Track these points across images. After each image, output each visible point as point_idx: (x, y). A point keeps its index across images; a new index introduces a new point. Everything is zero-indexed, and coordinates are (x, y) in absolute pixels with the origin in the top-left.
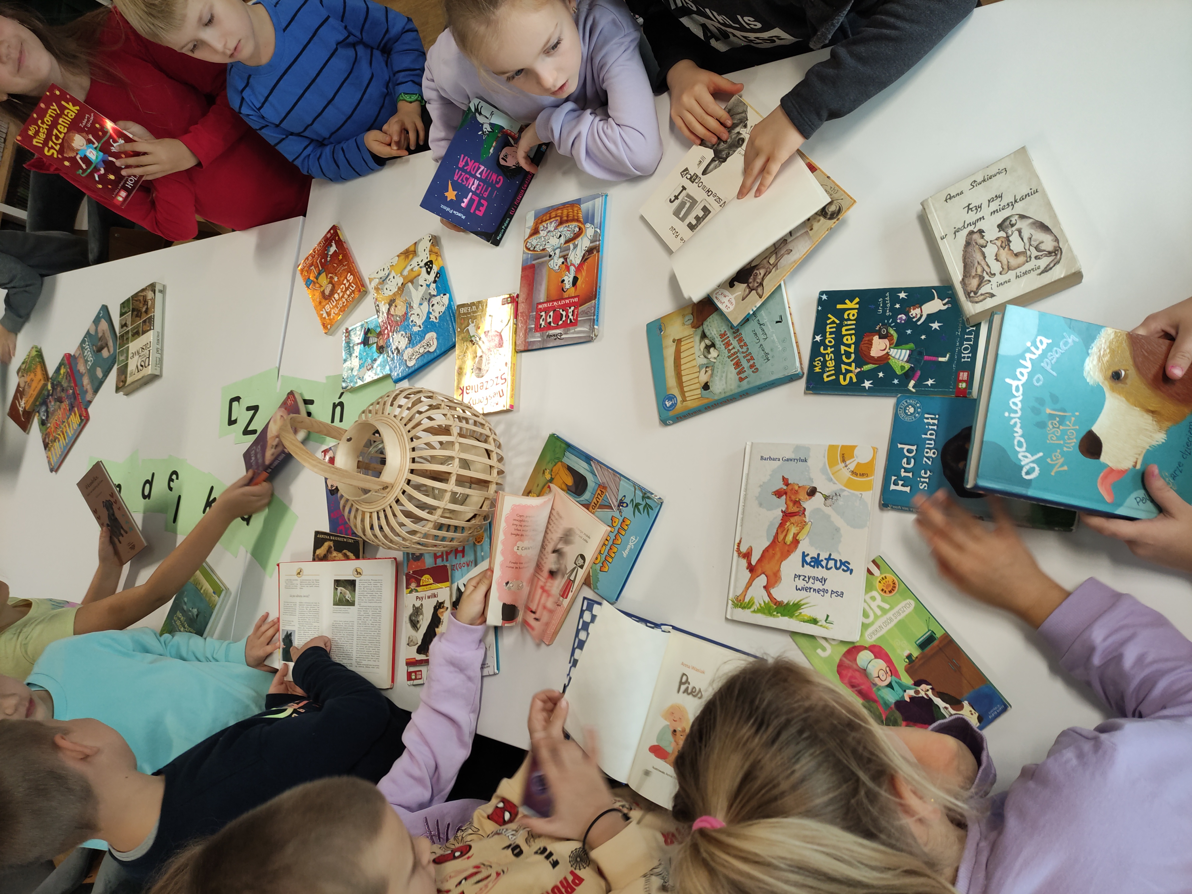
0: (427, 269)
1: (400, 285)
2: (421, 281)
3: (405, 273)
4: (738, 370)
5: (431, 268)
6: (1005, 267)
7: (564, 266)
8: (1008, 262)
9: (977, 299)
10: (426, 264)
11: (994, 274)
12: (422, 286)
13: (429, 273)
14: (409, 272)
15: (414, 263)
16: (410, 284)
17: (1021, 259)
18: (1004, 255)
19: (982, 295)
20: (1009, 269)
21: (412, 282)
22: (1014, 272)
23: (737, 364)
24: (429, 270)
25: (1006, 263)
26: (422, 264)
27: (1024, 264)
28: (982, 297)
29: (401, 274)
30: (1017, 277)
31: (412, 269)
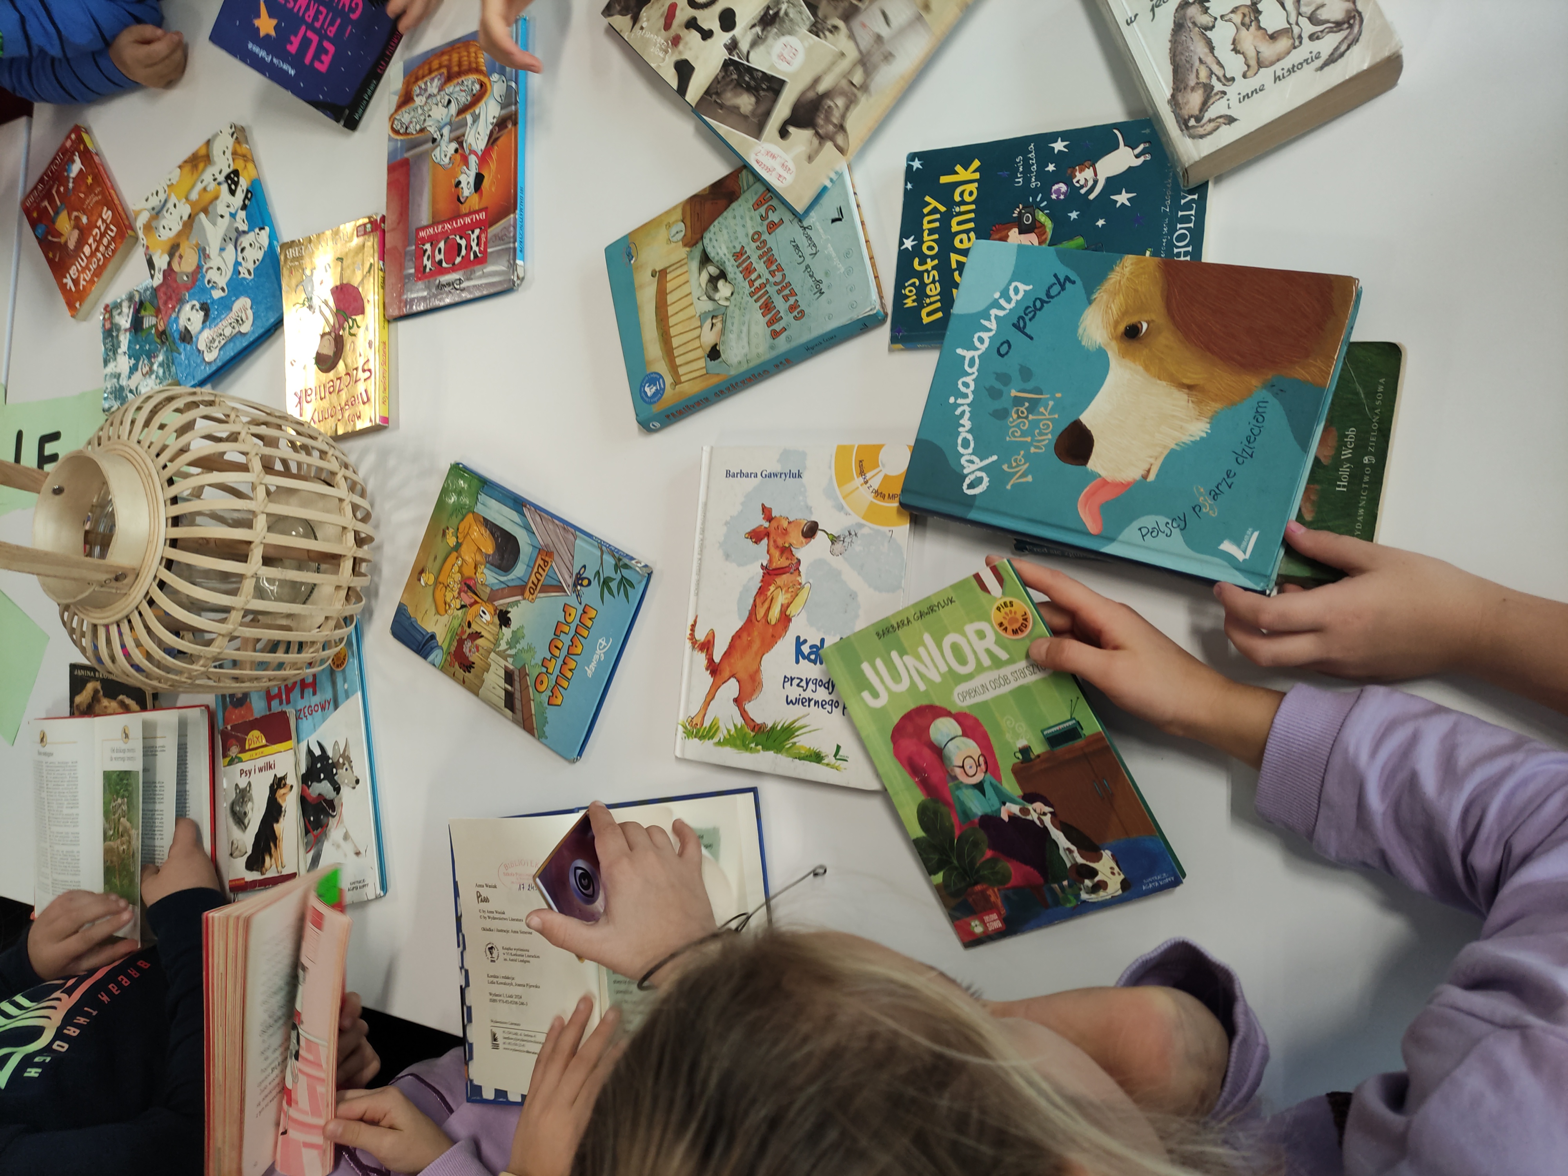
0: (229, 186)
1: (185, 218)
2: (221, 208)
3: (194, 196)
4: (769, 316)
5: (236, 184)
6: (1253, 63)
7: (458, 157)
8: (1258, 53)
9: (1201, 131)
10: (228, 177)
11: (1233, 79)
12: (222, 216)
13: (233, 192)
14: (200, 194)
15: (207, 176)
16: (202, 216)
17: (1283, 43)
18: (1249, 40)
19: (1210, 121)
20: (1260, 65)
21: (205, 211)
22: (1272, 69)
23: (767, 307)
24: (233, 187)
25: (1254, 54)
26: (221, 178)
27: (1288, 53)
28: (1212, 125)
29: (187, 199)
30: (1277, 79)
31: (205, 189)
